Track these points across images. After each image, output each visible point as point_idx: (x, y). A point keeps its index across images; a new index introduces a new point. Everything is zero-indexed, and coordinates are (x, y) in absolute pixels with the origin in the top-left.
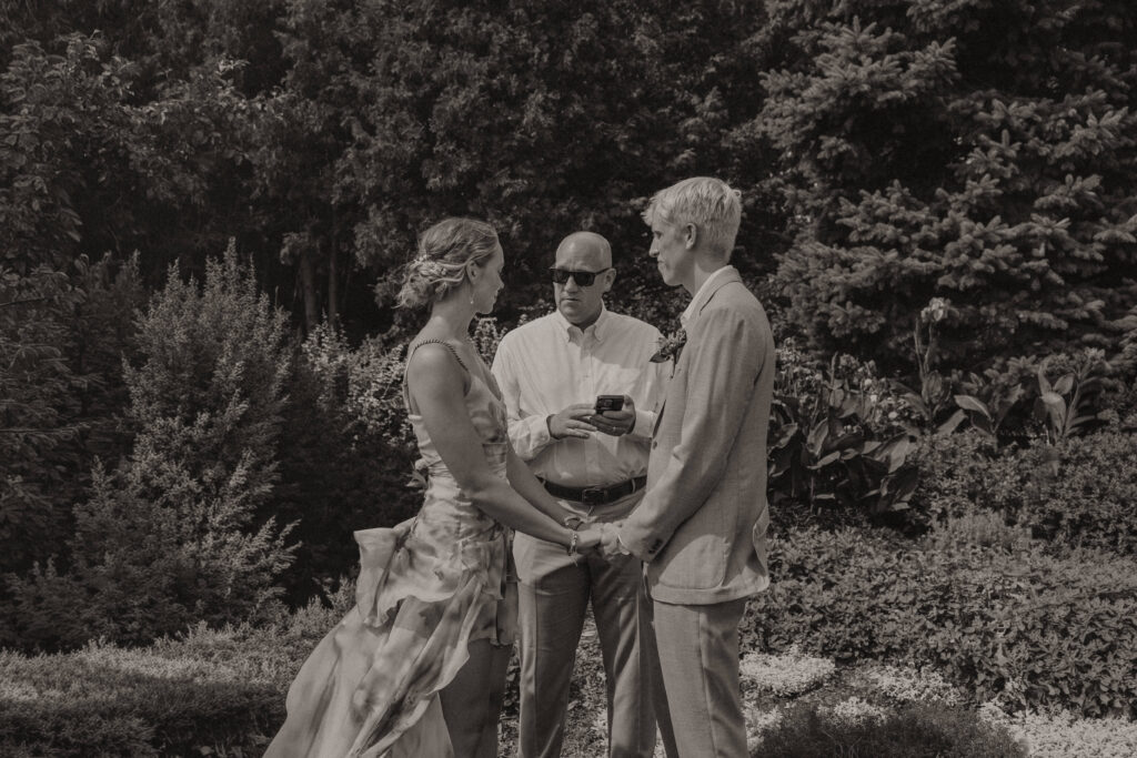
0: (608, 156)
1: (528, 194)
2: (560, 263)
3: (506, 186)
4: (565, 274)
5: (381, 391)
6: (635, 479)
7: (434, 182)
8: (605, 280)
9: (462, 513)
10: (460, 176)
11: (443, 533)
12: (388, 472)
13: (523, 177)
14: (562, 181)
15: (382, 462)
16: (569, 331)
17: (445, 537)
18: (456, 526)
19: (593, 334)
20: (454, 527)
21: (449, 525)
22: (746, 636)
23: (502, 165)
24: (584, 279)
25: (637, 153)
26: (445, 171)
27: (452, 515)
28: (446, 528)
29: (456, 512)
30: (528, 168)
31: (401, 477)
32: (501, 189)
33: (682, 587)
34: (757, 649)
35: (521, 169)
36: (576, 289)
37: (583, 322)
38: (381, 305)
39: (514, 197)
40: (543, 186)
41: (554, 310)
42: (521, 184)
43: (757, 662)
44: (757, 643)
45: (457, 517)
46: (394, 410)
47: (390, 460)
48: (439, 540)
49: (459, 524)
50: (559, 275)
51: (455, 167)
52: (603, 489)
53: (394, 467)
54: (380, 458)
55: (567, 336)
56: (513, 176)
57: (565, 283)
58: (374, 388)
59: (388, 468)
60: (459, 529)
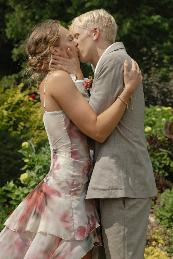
5: (10, 107)
9: (75, 175)
12: (8, 149)
15: (5, 144)
27: (70, 176)
29: (72, 174)
31: (15, 152)
38: (15, 60)
45: (73, 176)
46: (15, 118)
47: (10, 143)
49: (73, 180)
53: (11, 147)
54: (5, 141)
58: (6, 105)
59: (8, 147)
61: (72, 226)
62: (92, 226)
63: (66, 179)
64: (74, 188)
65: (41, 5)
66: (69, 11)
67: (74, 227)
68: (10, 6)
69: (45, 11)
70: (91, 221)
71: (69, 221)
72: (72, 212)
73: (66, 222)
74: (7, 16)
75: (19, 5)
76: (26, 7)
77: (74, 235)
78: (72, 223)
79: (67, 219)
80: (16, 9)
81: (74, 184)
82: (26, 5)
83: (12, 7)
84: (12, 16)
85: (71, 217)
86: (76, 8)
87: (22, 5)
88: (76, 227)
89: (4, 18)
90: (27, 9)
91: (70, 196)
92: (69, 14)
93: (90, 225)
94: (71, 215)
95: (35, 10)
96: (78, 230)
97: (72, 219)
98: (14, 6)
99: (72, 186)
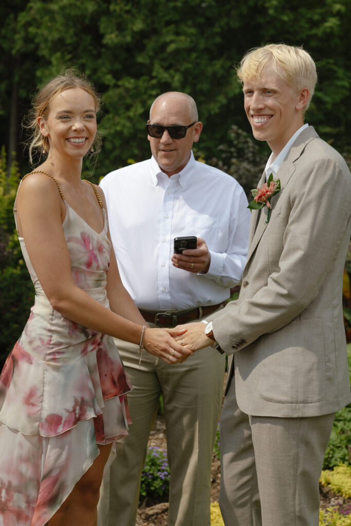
0: (260, 20)
1: (189, 51)
2: (154, 119)
3: (172, 42)
4: (159, 130)
6: (203, 308)
7: (111, 38)
8: (194, 132)
9: (54, 328)
10: (134, 34)
11: (37, 343)
13: (186, 34)
14: (218, 40)
16: (158, 176)
17: (38, 347)
18: (48, 338)
19: (178, 182)
20: (46, 339)
21: (42, 337)
22: (337, 451)
23: (168, 24)
24: (177, 132)
25: (285, 18)
26: (121, 28)
27: (45, 329)
28: (40, 339)
29: (49, 327)
30: (190, 27)
32: (165, 46)
33: (292, 403)
34: (346, 463)
35: (183, 28)
36: (171, 141)
37: (172, 169)
39: (177, 52)
40: (202, 44)
41: (150, 157)
42: (183, 42)
43: (345, 473)
44: (347, 458)
45: (50, 331)
48: (34, 349)
49: (51, 336)
50: (154, 130)
51: (130, 26)
52: (173, 314)
55: (155, 180)
56: (177, 34)
57: (160, 137)
60: (51, 341)
61: (38, 411)
62: (77, 416)
63: (39, 334)
64: (52, 348)
65: (95, 52)
66: (140, 59)
67: (41, 413)
68: (43, 57)
69: (100, 61)
70: (78, 408)
71: (36, 404)
72: (42, 388)
73: (31, 406)
74: (39, 73)
75: (58, 55)
76: (68, 57)
77: (39, 426)
78: (39, 406)
79: (32, 401)
80: (54, 60)
81: (52, 342)
82: (70, 53)
83: (47, 56)
84: (47, 72)
85: (40, 397)
86: (151, 53)
87: (63, 53)
88: (45, 414)
89: (34, 76)
90: (70, 60)
91: (44, 362)
92: (141, 64)
93: (76, 414)
94: (39, 394)
95: (83, 61)
96: (46, 420)
97: (40, 400)
98: (51, 56)
99: (48, 346)
